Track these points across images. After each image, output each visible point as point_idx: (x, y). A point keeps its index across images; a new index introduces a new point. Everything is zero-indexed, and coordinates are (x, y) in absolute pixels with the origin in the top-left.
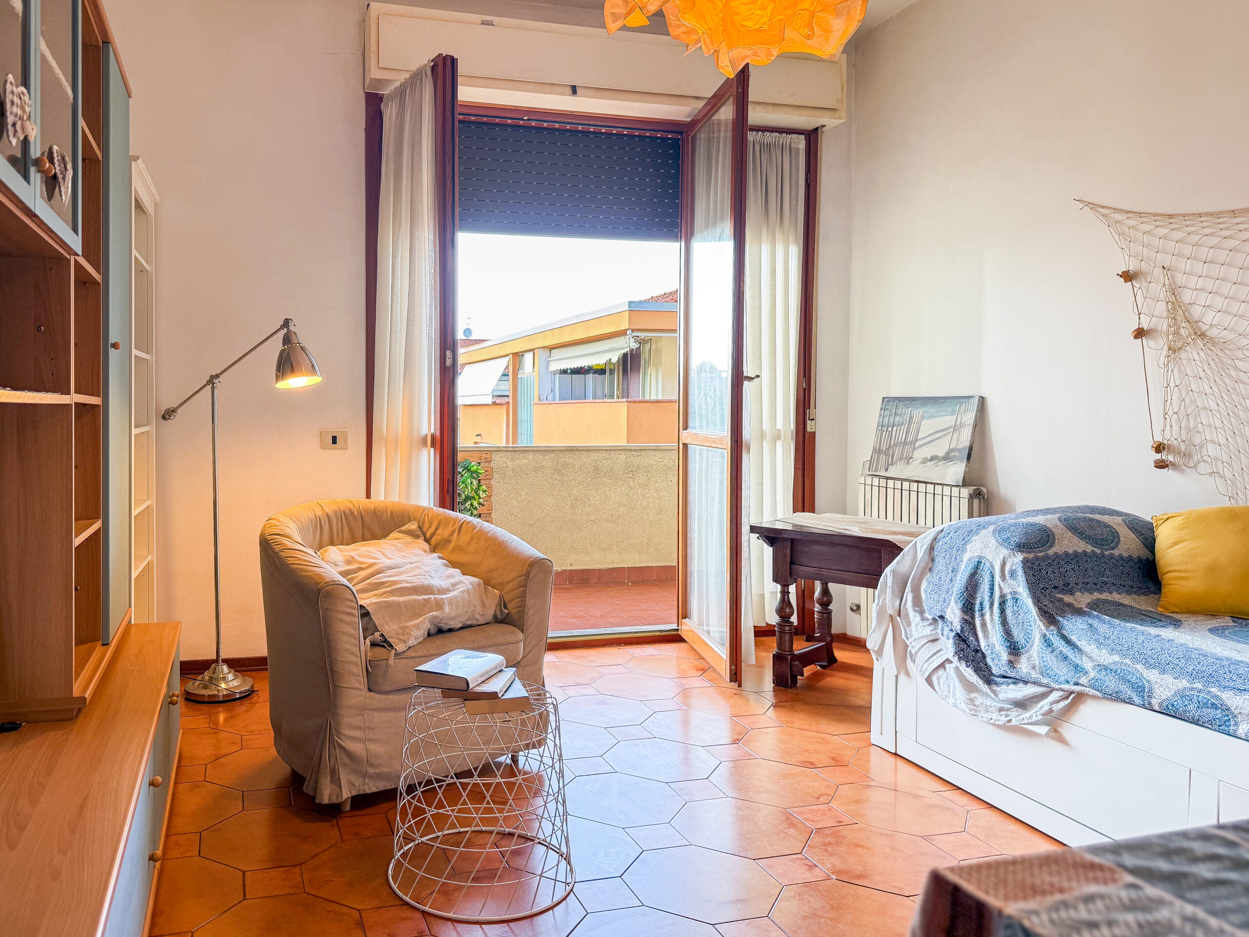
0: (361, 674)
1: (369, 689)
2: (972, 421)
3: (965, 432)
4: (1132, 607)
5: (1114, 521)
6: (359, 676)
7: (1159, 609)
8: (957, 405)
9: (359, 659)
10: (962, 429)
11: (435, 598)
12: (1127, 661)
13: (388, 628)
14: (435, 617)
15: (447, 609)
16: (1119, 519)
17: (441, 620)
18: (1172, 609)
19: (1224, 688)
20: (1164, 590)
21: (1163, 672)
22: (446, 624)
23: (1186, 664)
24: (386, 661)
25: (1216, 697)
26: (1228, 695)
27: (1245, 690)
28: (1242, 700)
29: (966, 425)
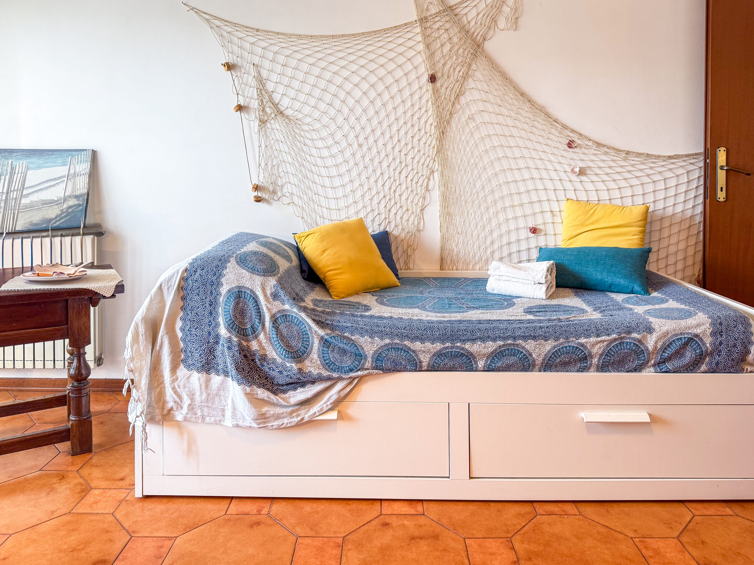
3: (80, 181)
4: (325, 301)
7: (334, 298)
12: (396, 341)
18: (341, 296)
19: (464, 341)
20: (330, 284)
21: (423, 341)
23: (432, 332)
25: (463, 349)
26: (469, 345)
27: (476, 339)
28: (478, 346)
29: (81, 175)
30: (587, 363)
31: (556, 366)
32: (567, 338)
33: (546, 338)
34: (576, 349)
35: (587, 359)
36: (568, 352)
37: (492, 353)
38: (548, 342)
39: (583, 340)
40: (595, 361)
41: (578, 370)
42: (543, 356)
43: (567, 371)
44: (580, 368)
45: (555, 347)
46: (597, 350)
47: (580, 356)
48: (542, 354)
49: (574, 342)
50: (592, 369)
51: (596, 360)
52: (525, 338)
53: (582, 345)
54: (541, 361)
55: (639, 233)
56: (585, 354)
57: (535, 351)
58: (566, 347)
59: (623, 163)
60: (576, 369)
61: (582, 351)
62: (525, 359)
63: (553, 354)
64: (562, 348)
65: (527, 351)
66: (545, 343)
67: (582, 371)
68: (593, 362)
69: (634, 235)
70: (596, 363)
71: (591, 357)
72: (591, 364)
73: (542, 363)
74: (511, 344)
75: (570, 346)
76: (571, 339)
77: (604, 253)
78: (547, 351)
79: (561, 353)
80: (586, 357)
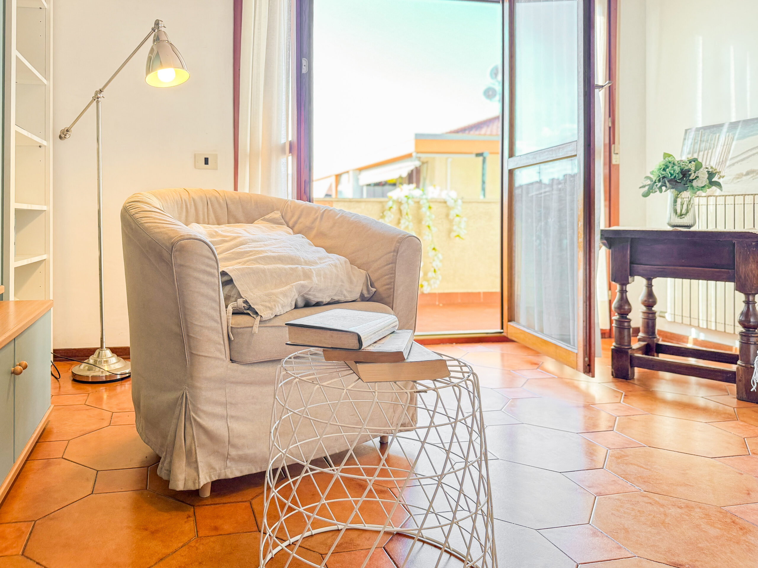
0: (222, 343)
1: (231, 360)
6: (219, 344)
9: (220, 326)
11: (303, 268)
13: (252, 294)
14: (303, 286)
15: (315, 279)
17: (309, 291)
22: (314, 296)
24: (250, 329)
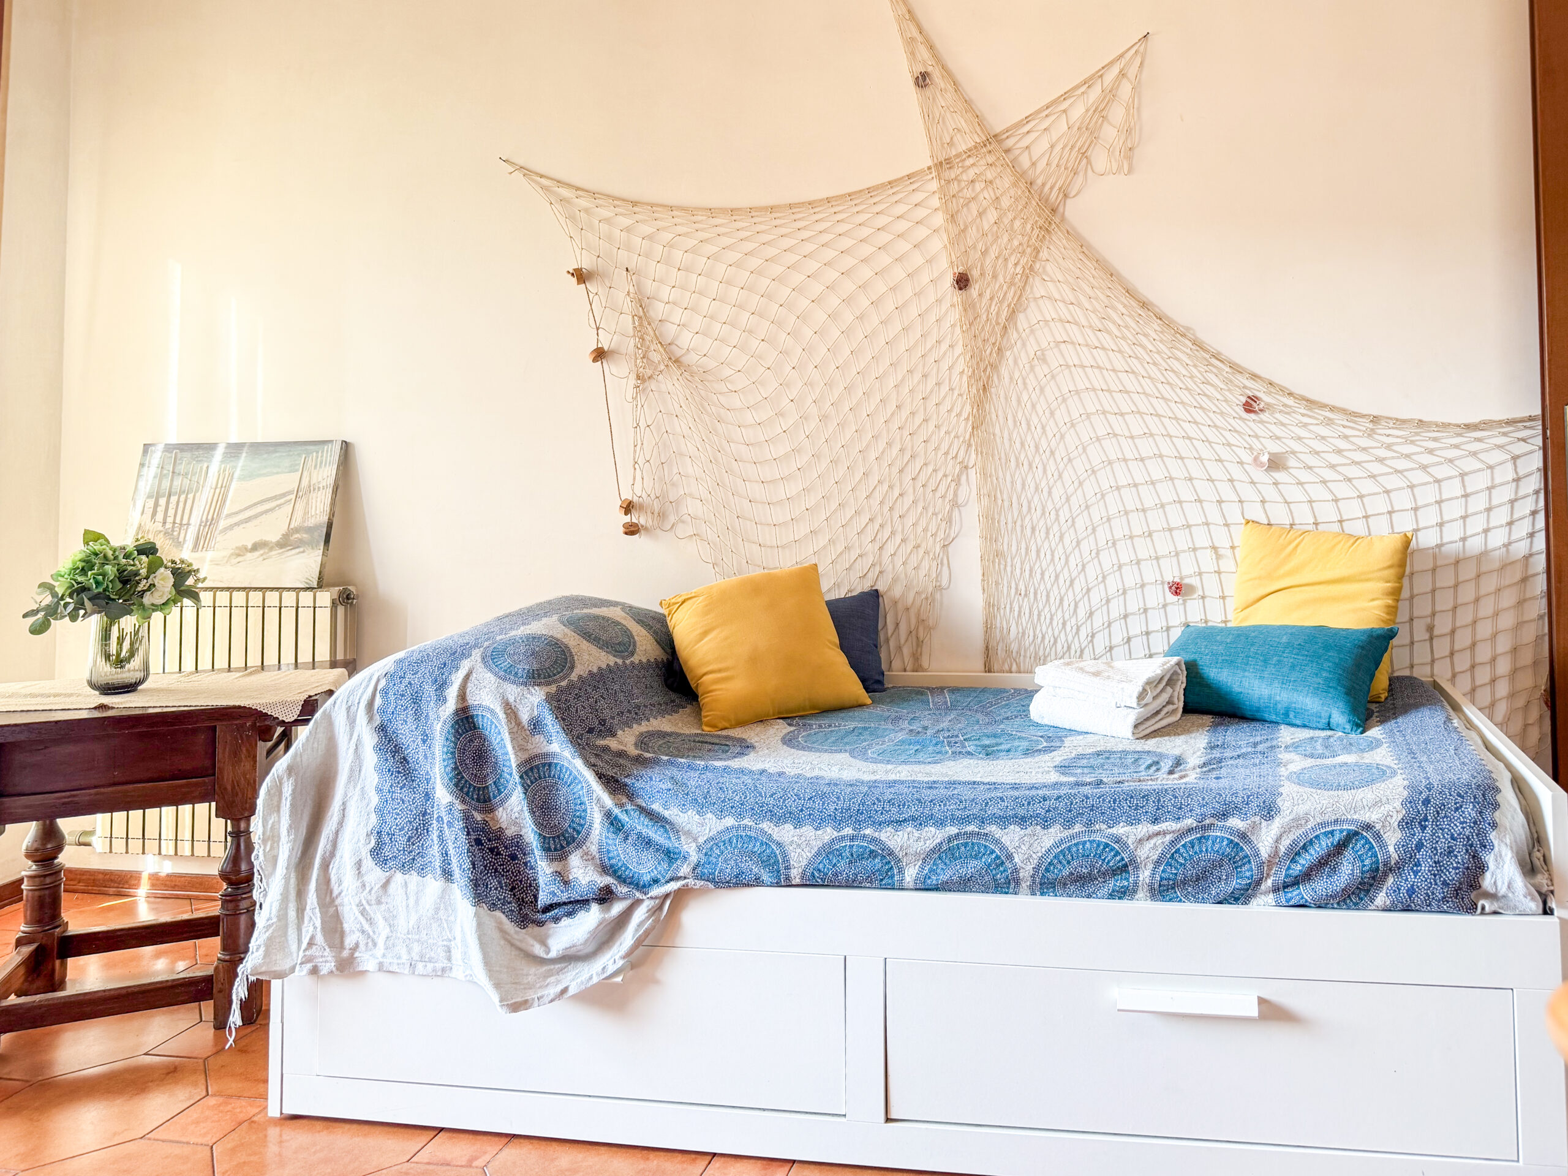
2: (331, 481)
3: (319, 500)
4: (678, 735)
5: (615, 613)
7: (706, 728)
8: (299, 455)
10: (313, 495)
12: (747, 822)
16: (618, 609)
18: (721, 726)
19: (880, 825)
20: (704, 700)
21: (798, 823)
23: (823, 804)
25: (874, 840)
26: (888, 834)
27: (905, 820)
28: (906, 836)
29: (319, 488)
30: (1127, 879)
31: (1065, 884)
32: (1089, 823)
33: (1046, 821)
34: (1104, 848)
35: (1127, 872)
36: (1087, 852)
37: (933, 851)
38: (1050, 830)
39: (1120, 830)
40: (1145, 875)
41: (1110, 895)
42: (1035, 861)
43: (1089, 896)
44: (1113, 891)
45: (1061, 842)
46: (1148, 853)
47: (1111, 864)
48: (1034, 855)
49: (1103, 832)
50: (1140, 894)
51: (1147, 873)
52: (1004, 821)
53: (1118, 840)
54: (1032, 872)
55: (1383, 594)
56: (1123, 859)
57: (1019, 850)
58: (1085, 842)
59: (1365, 442)
60: (1105, 891)
61: (1117, 853)
62: (998, 866)
63: (1055, 857)
64: (1076, 845)
65: (1003, 848)
66: (1042, 833)
67: (1120, 898)
68: (1141, 879)
69: (1373, 600)
70: (1148, 881)
71: (1137, 868)
72: (1136, 883)
73: (1033, 876)
74: (972, 834)
75: (1091, 842)
76: (1097, 826)
77: (1284, 639)
78: (1043, 850)
79: (1072, 856)
80: (1126, 866)
